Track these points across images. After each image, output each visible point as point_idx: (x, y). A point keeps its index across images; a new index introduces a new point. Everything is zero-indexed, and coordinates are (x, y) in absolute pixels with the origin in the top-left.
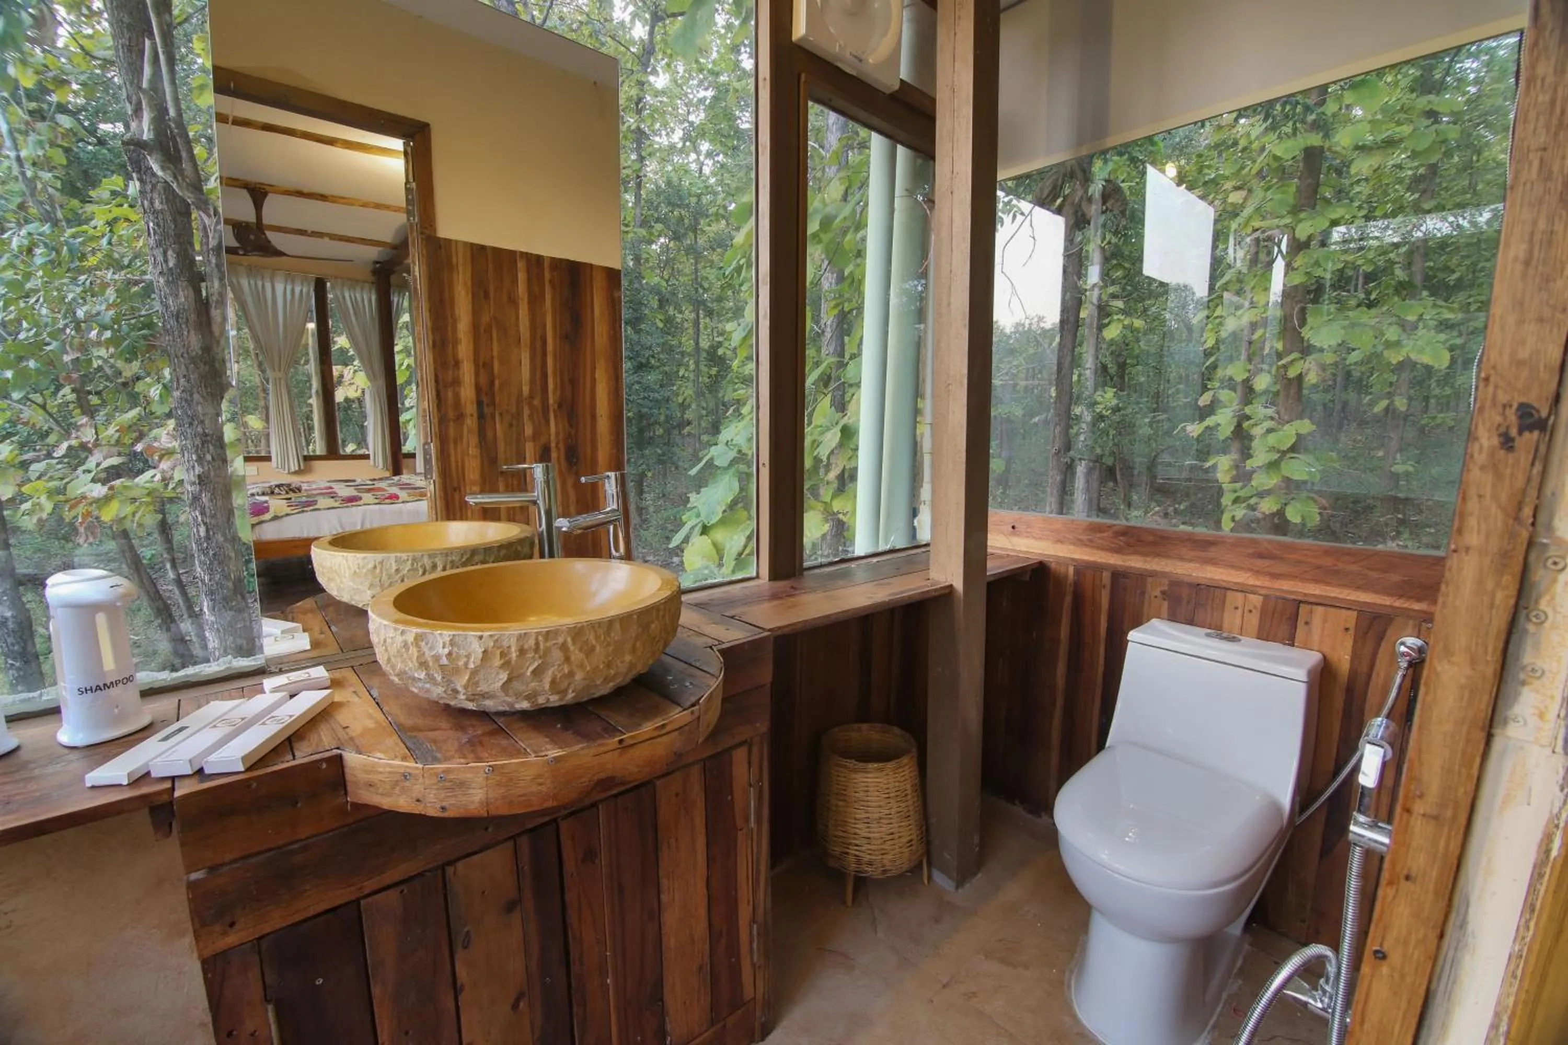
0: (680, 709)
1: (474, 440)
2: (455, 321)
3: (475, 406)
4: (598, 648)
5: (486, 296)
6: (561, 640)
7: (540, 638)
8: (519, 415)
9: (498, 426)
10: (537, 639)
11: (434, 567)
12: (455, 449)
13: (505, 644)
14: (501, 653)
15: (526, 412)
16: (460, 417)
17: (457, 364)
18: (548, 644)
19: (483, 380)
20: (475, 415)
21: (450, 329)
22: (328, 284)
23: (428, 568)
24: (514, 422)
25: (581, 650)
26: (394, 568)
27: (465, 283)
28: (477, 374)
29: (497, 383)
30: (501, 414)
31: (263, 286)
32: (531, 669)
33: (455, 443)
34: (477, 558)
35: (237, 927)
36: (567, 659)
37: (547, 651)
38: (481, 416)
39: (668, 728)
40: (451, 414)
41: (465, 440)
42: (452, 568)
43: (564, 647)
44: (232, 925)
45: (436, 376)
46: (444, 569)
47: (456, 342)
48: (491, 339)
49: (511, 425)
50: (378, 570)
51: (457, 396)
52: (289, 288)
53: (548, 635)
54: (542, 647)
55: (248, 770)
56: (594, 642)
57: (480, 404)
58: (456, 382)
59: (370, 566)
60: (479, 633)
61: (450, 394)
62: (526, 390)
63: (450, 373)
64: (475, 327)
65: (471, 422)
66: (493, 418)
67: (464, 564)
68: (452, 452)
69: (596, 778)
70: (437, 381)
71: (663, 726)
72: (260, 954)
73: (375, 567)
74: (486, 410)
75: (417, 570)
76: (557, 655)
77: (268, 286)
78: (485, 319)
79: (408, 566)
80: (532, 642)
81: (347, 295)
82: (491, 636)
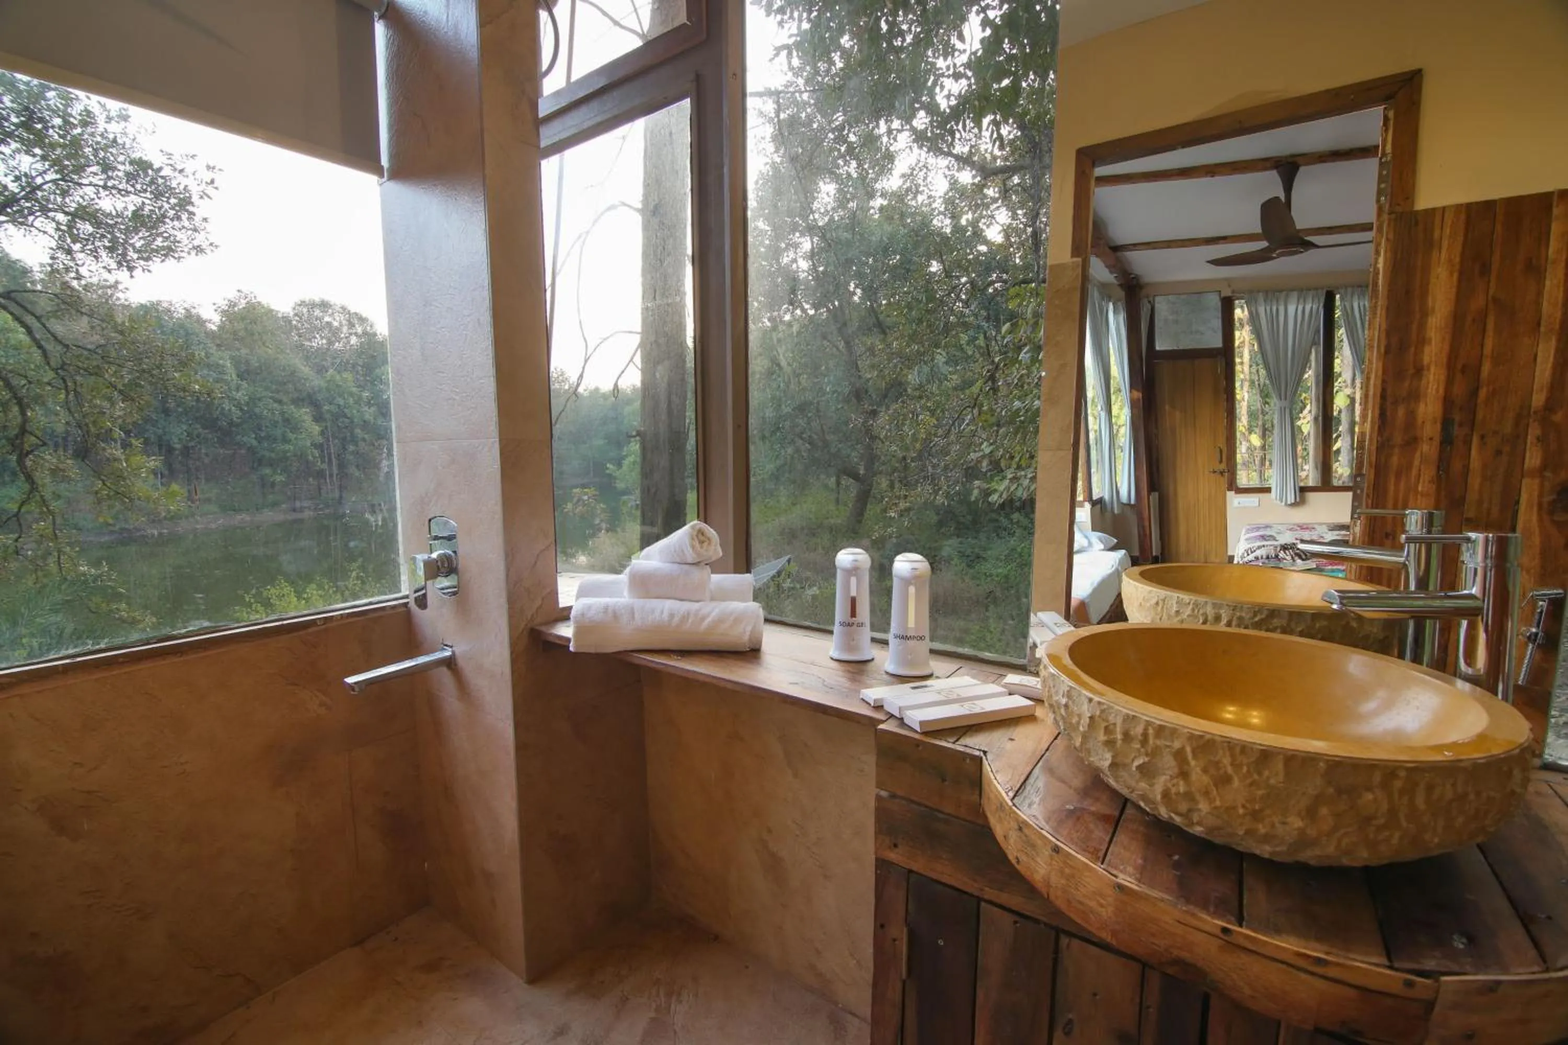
0: (1387, 963)
1: (1429, 473)
2: (1425, 314)
3: (1439, 426)
4: (1236, 783)
5: (1485, 270)
6: (1177, 745)
7: (1151, 731)
8: (1517, 439)
9: (1474, 452)
10: (1146, 729)
11: (1218, 618)
12: (1397, 484)
13: (1111, 719)
14: (1106, 728)
15: (1534, 431)
16: (1412, 442)
17: (1419, 371)
18: (1158, 742)
19: (1458, 390)
20: (1437, 439)
21: (1414, 327)
22: (1338, 297)
23: (1210, 618)
24: (1506, 449)
25: (1205, 771)
26: (1175, 609)
27: (1450, 261)
28: (1449, 382)
29: (1483, 393)
30: (1482, 437)
31: (1277, 310)
32: (1136, 763)
33: (1398, 475)
34: (1276, 622)
35: (896, 850)
36: (1184, 774)
37: (1155, 753)
38: (1447, 440)
39: (1332, 972)
40: (1398, 439)
41: (1414, 472)
42: (1239, 626)
43: (1179, 755)
44: (895, 846)
45: (1384, 390)
46: (1229, 624)
47: (1422, 341)
48: (1484, 331)
49: (1499, 453)
50: (1159, 608)
51: (1411, 416)
52: (1300, 308)
53: (1161, 730)
54: (1151, 741)
55: (925, 733)
56: (1230, 770)
57: (1446, 423)
58: (1415, 396)
59: (1154, 601)
60: (1091, 696)
61: (1401, 412)
62: (1538, 399)
63: (1407, 384)
64: (1457, 319)
65: (1428, 449)
66: (1468, 443)
67: (1257, 626)
68: (1392, 488)
69: (1176, 952)
70: (1383, 397)
71: (1318, 961)
72: (908, 883)
73: (1157, 603)
74: (1458, 432)
75: (1196, 617)
76: (1168, 763)
77: (1282, 309)
78: (1478, 302)
79: (1188, 611)
80: (1139, 730)
81: (1356, 305)
82: (1099, 703)
